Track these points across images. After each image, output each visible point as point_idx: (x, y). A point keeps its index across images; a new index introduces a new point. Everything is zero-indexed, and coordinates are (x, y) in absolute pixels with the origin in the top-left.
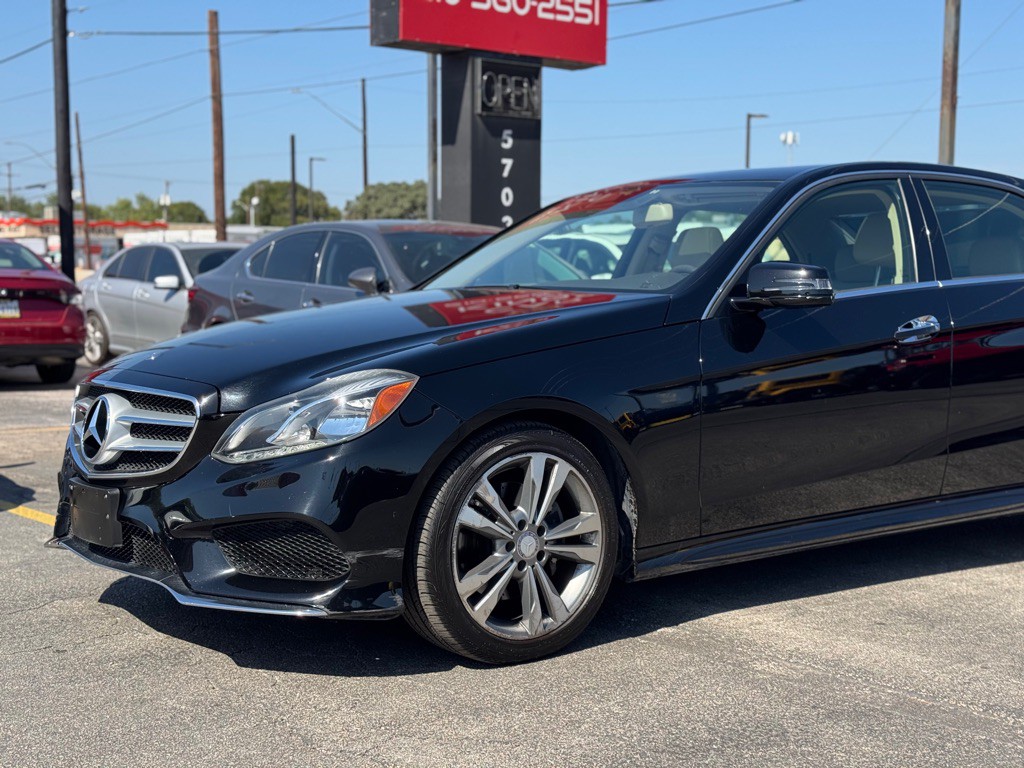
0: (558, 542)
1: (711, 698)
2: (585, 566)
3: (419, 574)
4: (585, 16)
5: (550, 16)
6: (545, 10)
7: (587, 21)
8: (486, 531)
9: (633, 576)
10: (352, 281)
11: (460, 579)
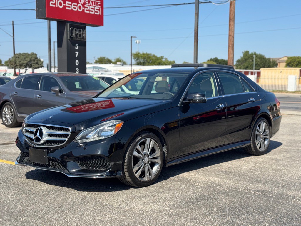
0: (152, 159)
1: (191, 191)
2: (157, 164)
3: (125, 167)
4: (98, 12)
5: (88, 12)
6: (87, 10)
7: (98, 14)
8: (139, 157)
9: (166, 166)
10: (52, 90)
11: (134, 167)
